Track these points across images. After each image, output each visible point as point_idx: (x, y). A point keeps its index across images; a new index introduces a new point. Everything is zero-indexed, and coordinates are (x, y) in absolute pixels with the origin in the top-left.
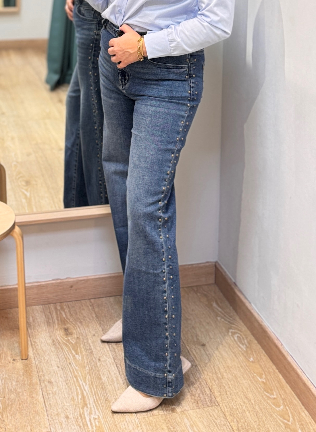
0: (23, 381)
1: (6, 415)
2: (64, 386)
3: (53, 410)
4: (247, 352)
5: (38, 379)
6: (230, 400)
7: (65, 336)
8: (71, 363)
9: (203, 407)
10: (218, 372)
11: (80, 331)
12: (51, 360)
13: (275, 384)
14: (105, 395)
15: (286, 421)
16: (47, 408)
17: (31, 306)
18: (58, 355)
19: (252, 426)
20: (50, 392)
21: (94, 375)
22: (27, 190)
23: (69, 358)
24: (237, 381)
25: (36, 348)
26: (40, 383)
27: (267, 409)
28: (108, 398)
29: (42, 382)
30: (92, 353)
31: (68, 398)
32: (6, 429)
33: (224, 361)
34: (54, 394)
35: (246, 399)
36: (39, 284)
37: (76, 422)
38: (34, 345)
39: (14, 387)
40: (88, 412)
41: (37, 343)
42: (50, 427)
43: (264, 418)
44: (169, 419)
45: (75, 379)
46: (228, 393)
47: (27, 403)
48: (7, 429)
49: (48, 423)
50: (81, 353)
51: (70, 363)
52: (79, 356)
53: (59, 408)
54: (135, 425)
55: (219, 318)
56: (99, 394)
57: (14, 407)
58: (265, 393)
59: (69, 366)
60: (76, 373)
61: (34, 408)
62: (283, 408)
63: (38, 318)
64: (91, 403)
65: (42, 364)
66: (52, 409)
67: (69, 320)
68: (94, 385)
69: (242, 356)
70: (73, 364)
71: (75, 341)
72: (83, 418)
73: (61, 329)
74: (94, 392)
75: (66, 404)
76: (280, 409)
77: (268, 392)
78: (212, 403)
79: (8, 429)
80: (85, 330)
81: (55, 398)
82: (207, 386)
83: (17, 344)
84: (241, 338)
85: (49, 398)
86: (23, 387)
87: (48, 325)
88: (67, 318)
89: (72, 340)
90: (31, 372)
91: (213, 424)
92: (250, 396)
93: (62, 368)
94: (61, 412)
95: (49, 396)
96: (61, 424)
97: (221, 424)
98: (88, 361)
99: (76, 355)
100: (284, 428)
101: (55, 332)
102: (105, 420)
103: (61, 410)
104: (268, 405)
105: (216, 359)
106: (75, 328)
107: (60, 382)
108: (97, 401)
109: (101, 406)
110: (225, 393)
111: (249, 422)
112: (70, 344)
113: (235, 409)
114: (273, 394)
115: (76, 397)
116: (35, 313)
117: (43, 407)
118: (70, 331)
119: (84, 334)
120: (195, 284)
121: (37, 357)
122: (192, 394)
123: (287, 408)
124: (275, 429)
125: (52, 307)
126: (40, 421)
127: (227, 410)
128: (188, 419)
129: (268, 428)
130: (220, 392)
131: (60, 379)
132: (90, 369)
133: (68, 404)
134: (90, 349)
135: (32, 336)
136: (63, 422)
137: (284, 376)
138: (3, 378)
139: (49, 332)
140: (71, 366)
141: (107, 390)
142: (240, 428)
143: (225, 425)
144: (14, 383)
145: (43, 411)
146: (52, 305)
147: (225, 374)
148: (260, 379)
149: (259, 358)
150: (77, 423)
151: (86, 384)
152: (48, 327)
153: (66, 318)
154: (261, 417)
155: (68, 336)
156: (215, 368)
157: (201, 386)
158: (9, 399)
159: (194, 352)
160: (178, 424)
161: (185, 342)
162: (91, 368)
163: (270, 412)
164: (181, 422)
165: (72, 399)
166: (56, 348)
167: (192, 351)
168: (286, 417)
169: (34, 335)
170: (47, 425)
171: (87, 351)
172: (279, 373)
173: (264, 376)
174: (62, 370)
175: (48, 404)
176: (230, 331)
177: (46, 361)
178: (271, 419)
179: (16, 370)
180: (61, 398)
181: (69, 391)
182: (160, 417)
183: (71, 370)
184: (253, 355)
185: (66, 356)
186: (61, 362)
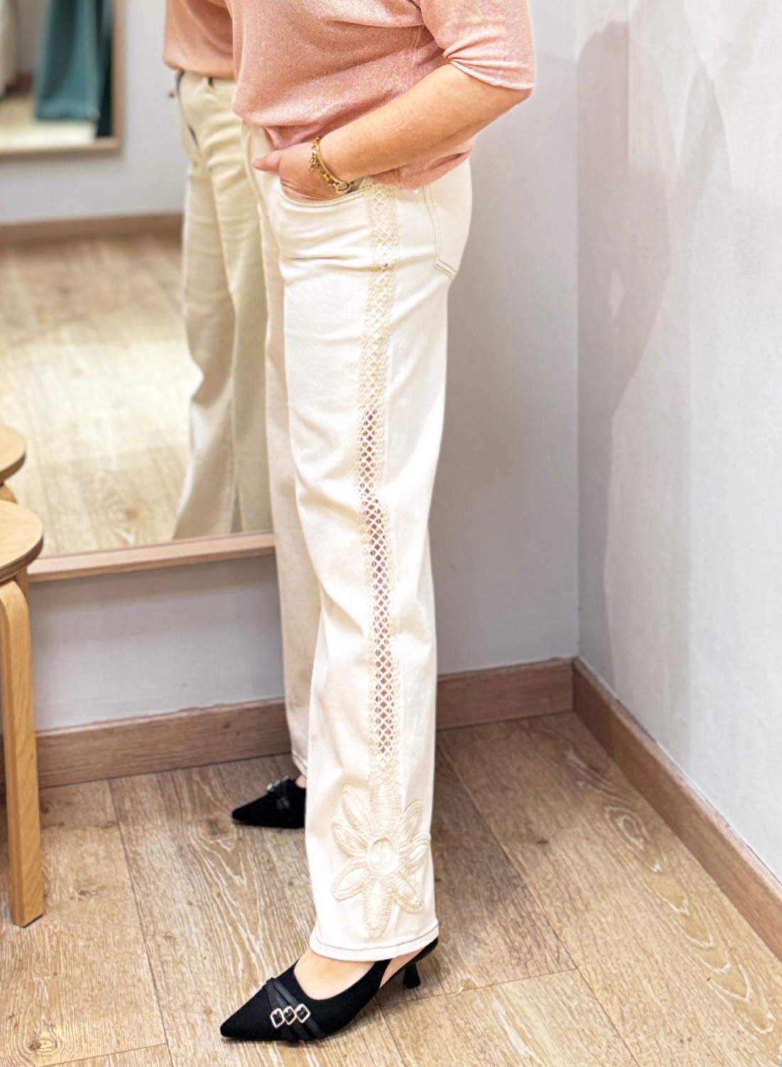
0: (102, 938)
1: (59, 1013)
2: (203, 945)
3: (175, 997)
4: (645, 852)
5: (140, 932)
6: (603, 956)
7: (209, 837)
8: (222, 894)
9: (538, 973)
10: (576, 897)
12: (172, 890)
13: (713, 918)
15: (737, 997)
16: (160, 994)
17: (129, 775)
18: (189, 878)
19: (655, 1010)
20: (170, 958)
21: (276, 918)
23: (217, 884)
24: (621, 916)
25: (137, 865)
26: (145, 941)
27: (691, 972)
29: (149, 937)
30: (273, 869)
31: (211, 970)
33: (592, 873)
34: (179, 962)
35: (642, 952)
36: (147, 721)
38: (134, 859)
39: (80, 952)
41: (139, 854)
42: (165, 1034)
43: (685, 991)
45: (230, 929)
46: (600, 942)
47: (110, 984)
48: (59, 1044)
49: (161, 1026)
50: (246, 870)
51: (219, 895)
52: (242, 877)
53: (188, 993)
55: (581, 784)
58: (688, 937)
59: (218, 900)
60: (232, 914)
61: (128, 994)
62: (731, 969)
63: (144, 801)
65: (151, 898)
66: (171, 994)
67: (221, 802)
68: (277, 940)
69: (635, 862)
70: (225, 895)
71: (233, 846)
73: (200, 821)
74: (276, 953)
75: (205, 982)
76: (723, 970)
77: (694, 936)
78: (559, 964)
81: (181, 971)
82: (550, 928)
83: (93, 858)
84: (634, 823)
85: (164, 972)
86: (102, 951)
87: (168, 815)
88: (216, 799)
89: (225, 844)
90: (123, 916)
91: (562, 1009)
92: (652, 945)
93: (198, 906)
94: (194, 1000)
95: (166, 968)
96: (193, 1028)
97: (582, 1010)
98: (264, 887)
99: (234, 877)
100: (732, 1010)
101: (185, 829)
103: (193, 996)
104: (694, 963)
105: (571, 871)
107: (194, 937)
110: (593, 942)
111: (650, 1001)
112: (219, 853)
113: (615, 975)
114: (706, 939)
115: (230, 967)
116: (138, 791)
117: (151, 992)
118: (221, 826)
120: (526, 714)
121: (138, 884)
122: (513, 947)
123: (740, 967)
124: (711, 1014)
126: (141, 1022)
127: (597, 979)
128: (502, 1002)
129: (694, 1013)
130: (580, 941)
131: (194, 929)
132: (268, 903)
133: (211, 983)
134: (269, 861)
135: (130, 839)
136: (200, 1023)
137: (735, 899)
138: (55, 933)
139: (170, 830)
140: (221, 900)
142: (626, 1016)
143: (590, 1011)
144: (81, 943)
145: (148, 1000)
146: (179, 771)
147: (592, 901)
148: (676, 910)
149: (674, 864)
151: (257, 937)
152: (168, 820)
153: (212, 799)
154: (677, 990)
155: (216, 837)
156: (570, 889)
157: (535, 930)
158: (66, 977)
159: (520, 858)
160: (477, 1015)
161: (499, 837)
162: (271, 902)
163: (700, 978)
164: (485, 1010)
165: (221, 971)
166: (186, 864)
167: (515, 857)
168: (738, 987)
169: (133, 837)
170: (159, 1030)
171: (262, 867)
172: (722, 895)
173: (686, 902)
174: (201, 909)
175: (162, 985)
176: (608, 809)
177: (160, 891)
178: (701, 993)
179: (87, 915)
180: (195, 970)
181: (214, 955)
182: (434, 1000)
183: (222, 908)
184: (661, 858)
185: (209, 878)
186: (197, 892)
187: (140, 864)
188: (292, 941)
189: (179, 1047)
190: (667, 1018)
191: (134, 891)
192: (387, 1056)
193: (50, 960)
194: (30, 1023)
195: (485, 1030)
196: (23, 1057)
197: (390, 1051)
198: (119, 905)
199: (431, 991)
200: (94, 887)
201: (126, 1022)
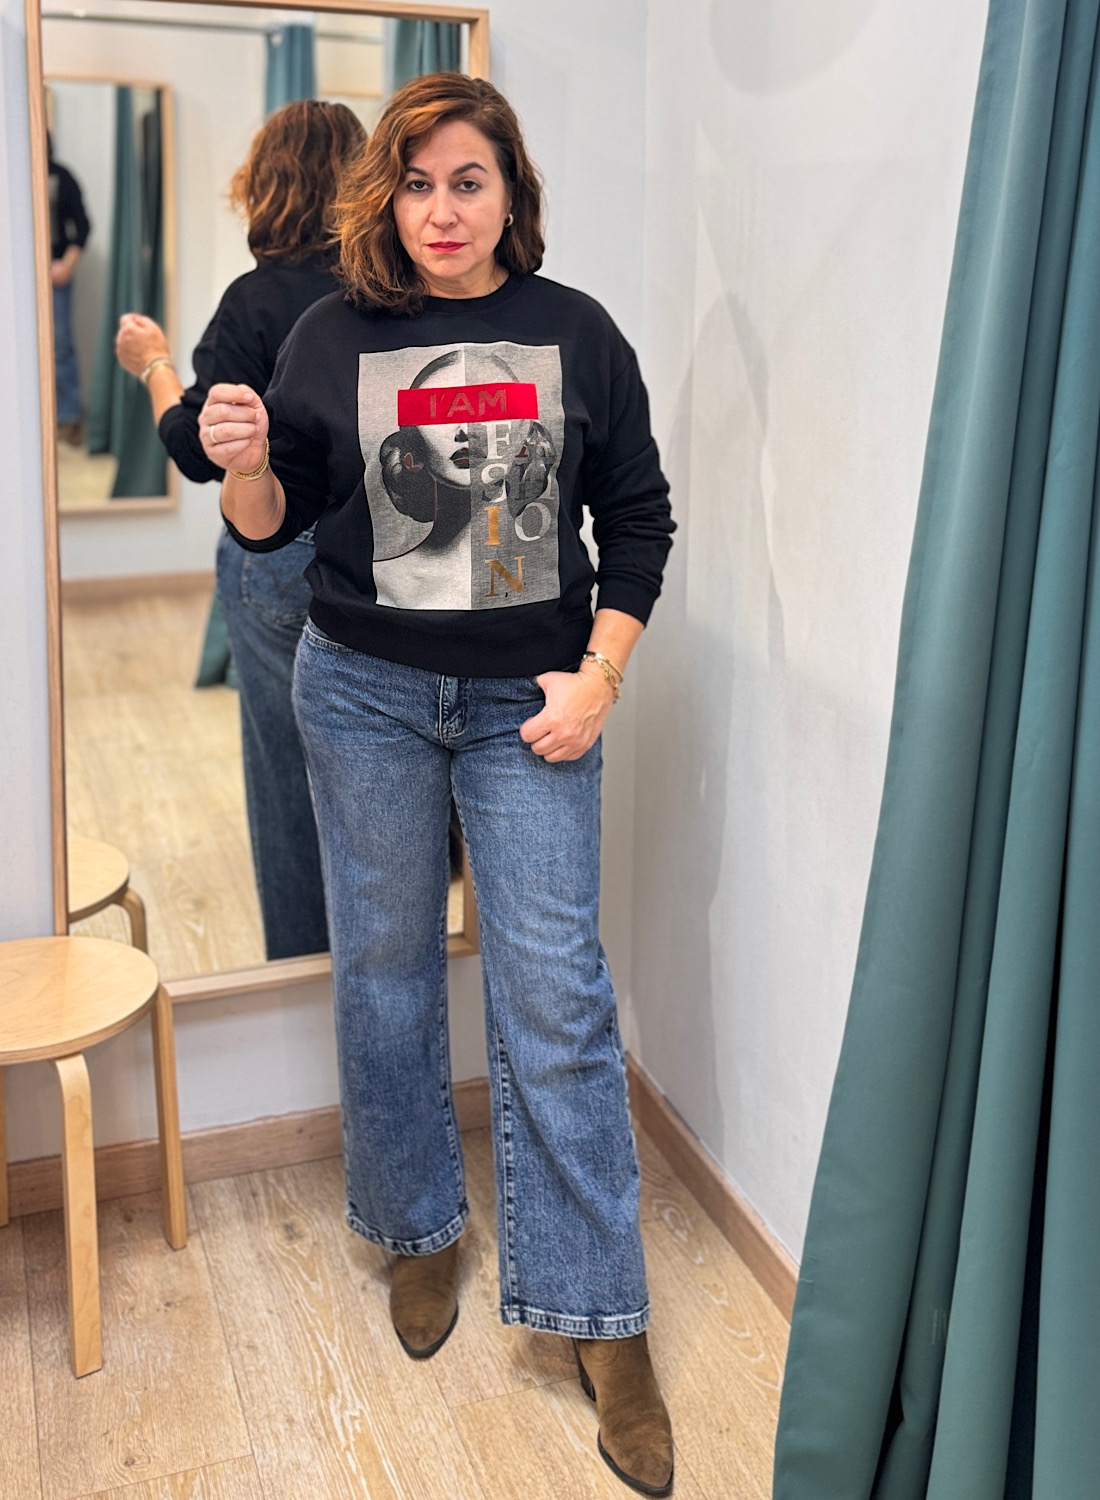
0: (188, 1350)
2: (283, 1353)
3: (258, 1407)
4: (689, 1244)
5: (224, 1343)
7: (286, 1242)
8: (300, 1301)
11: (321, 1227)
12: (253, 1298)
13: (749, 1308)
14: (377, 1364)
15: (769, 1385)
16: (245, 1405)
17: (208, 1180)
18: (269, 1286)
19: (697, 1402)
20: (252, 1368)
21: (351, 1324)
22: (197, 922)
23: (295, 1291)
25: (218, 1273)
26: (229, 1352)
27: (729, 1363)
28: (382, 1371)
29: (232, 1348)
30: (347, 1274)
31: (292, 1379)
34: (261, 1372)
35: (686, 1346)
37: (311, 1430)
38: (216, 1267)
39: (168, 1364)
40: (338, 1406)
41: (220, 1262)
43: (724, 1383)
44: (517, 1403)
45: (308, 1336)
47: (198, 1396)
48: (152, 1459)
49: (247, 1437)
50: (322, 1276)
51: (297, 1302)
52: (318, 1283)
53: (272, 1403)
54: (442, 1423)
56: (363, 1362)
57: (169, 1408)
58: (727, 1328)
59: (296, 1307)
60: (310, 1321)
61: (214, 1406)
62: (765, 1358)
63: (223, 1205)
64: (344, 1384)
65: (232, 1308)
66: (255, 1404)
67: (296, 1205)
68: (352, 1346)
69: (680, 1255)
70: (304, 1302)
71: (308, 1250)
72: (326, 1417)
73: (277, 1226)
74: (352, 1359)
75: (287, 1391)
76: (758, 1360)
77: (732, 1327)
80: (331, 1225)
81: (264, 1381)
84: (679, 1215)
85: (248, 1383)
86: (188, 1363)
87: (246, 1221)
88: (291, 1202)
89: (301, 1249)
90: (208, 1328)
93: (278, 1314)
94: (276, 1409)
95: (249, 1378)
96: (277, 1437)
98: (339, 1292)
99: (311, 1283)
100: (766, 1399)
101: (262, 1235)
103: (276, 1406)
104: (732, 1353)
106: (310, 1222)
107: (275, 1345)
108: (359, 1379)
109: (366, 1387)
112: (296, 1258)
116: (217, 1195)
117: (236, 1403)
118: (296, 1230)
119: (330, 1235)
121: (220, 1293)
123: (774, 1356)
124: (747, 1404)
125: (256, 1178)
126: (228, 1434)
129: (732, 1403)
131: (274, 1337)
132: (344, 1310)
133: (293, 1393)
134: (343, 1266)
135: (211, 1247)
136: (282, 1431)
138: (143, 1347)
139: (249, 1236)
140: (300, 1307)
141: (381, 1353)
144: (169, 1356)
146: (255, 1174)
148: (716, 1302)
149: (715, 1256)
150: (312, 1432)
151: (334, 1344)
152: (246, 1226)
153: (288, 1202)
154: (717, 1382)
155: (292, 1242)
158: (156, 1392)
160: (536, 1413)
162: (346, 1307)
163: (737, 1369)
165: (300, 1379)
166: (265, 1271)
168: (771, 1376)
169: (214, 1245)
170: (245, 1441)
171: (337, 1272)
172: (757, 1284)
173: (725, 1293)
174: (280, 1317)
175: (246, 1395)
176: (655, 1201)
177: (242, 1300)
178: (739, 1384)
179: (173, 1327)
180: (276, 1379)
181: (295, 1364)
182: (498, 1401)
183: (300, 1315)
184: (703, 1250)
185: (287, 1286)
186: (276, 1300)
187: (221, 1272)
188: (366, 1347)
189: (264, 1457)
190: (708, 1409)
191: (217, 1301)
192: (456, 1458)
193: (139, 1374)
194: (123, 1440)
195: (545, 1428)
196: (119, 1474)
197: (458, 1453)
198: (203, 1315)
199: (495, 1392)
200: (179, 1298)
201: (214, 1434)
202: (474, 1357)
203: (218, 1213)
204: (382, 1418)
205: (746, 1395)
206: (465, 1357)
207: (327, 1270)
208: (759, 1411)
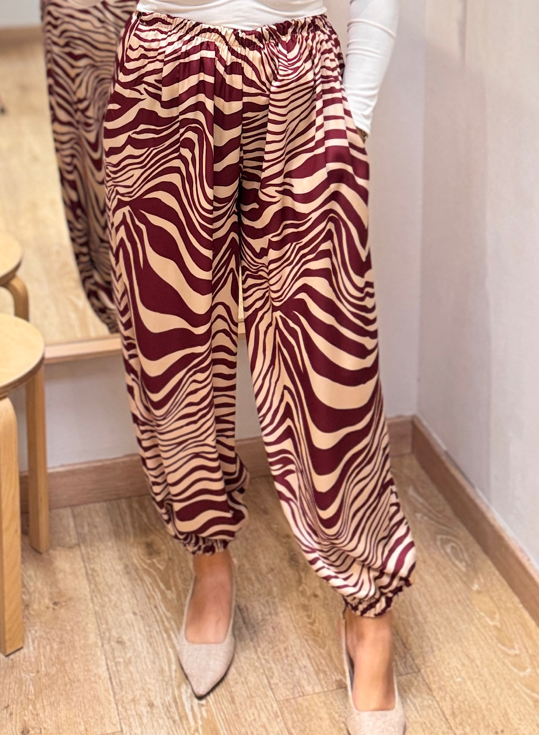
0: (71, 641)
1: (42, 704)
2: (145, 648)
3: (126, 693)
4: (467, 574)
5: (99, 637)
6: (438, 661)
7: (147, 557)
8: (158, 606)
10: (418, 612)
12: (121, 601)
13: (517, 630)
15: (536, 695)
16: (115, 690)
18: (134, 593)
19: (477, 706)
20: (121, 660)
23: (154, 597)
24: (450, 628)
25: (95, 580)
26: (103, 645)
27: (503, 675)
29: (106, 642)
31: (152, 670)
32: (40, 729)
33: (429, 592)
34: (128, 663)
35: (466, 658)
36: (100, 464)
37: (168, 714)
38: (92, 575)
39: (55, 653)
40: (189, 694)
41: (96, 571)
42: (120, 723)
43: (498, 691)
44: (331, 699)
45: (165, 635)
46: (435, 649)
47: (79, 681)
48: (43, 730)
49: (117, 716)
50: (175, 586)
51: (155, 606)
53: (137, 689)
54: (272, 714)
55: (419, 515)
57: (56, 689)
58: (499, 645)
59: (155, 610)
61: (91, 689)
62: (531, 672)
63: (98, 525)
65: (106, 609)
66: (124, 690)
67: (155, 527)
69: (460, 582)
70: (160, 606)
71: (165, 565)
72: (179, 704)
73: (140, 544)
75: (148, 680)
76: (526, 673)
77: (504, 645)
78: (406, 668)
79: (45, 729)
81: (130, 670)
82: (398, 637)
84: (458, 549)
85: (118, 671)
87: (116, 538)
88: (152, 525)
89: (159, 564)
90: (87, 624)
91: (409, 706)
92: (474, 652)
93: (141, 615)
94: (140, 694)
95: (119, 668)
96: (140, 718)
97: (424, 706)
99: (166, 591)
101: (129, 550)
102: (219, 706)
103: (140, 691)
104: (504, 667)
106: (166, 541)
107: (139, 642)
110: (430, 650)
111: (472, 699)
112: (155, 571)
113: (448, 677)
114: (513, 648)
115: (166, 668)
116: (93, 516)
117: (108, 688)
118: (155, 547)
121: (96, 596)
125: (124, 504)
126: (102, 713)
127: (434, 680)
129: (505, 709)
130: (421, 649)
131: (139, 635)
133: (153, 682)
135: (89, 558)
136: (145, 714)
138: (36, 637)
139: (119, 551)
140: (158, 612)
142: (457, 712)
143: (429, 707)
144: (55, 646)
145: (107, 695)
146: (123, 501)
147: (429, 615)
148: (490, 622)
149: (489, 585)
152: (116, 542)
153: (148, 525)
154: (493, 690)
155: (152, 557)
156: (413, 605)
158: (46, 675)
163: (509, 680)
165: (159, 671)
166: (130, 580)
168: (536, 687)
169: (91, 557)
170: (116, 720)
171: (187, 583)
172: (523, 610)
173: (497, 616)
174: (142, 618)
175: (116, 682)
176: (439, 537)
177: (113, 603)
178: (510, 693)
179: (59, 622)
180: (140, 670)
181: (154, 658)
182: (315, 696)
183: (158, 618)
184: (479, 579)
185: (148, 593)
186: (140, 604)
187: (97, 579)
189: (130, 733)
190: (486, 713)
191: (93, 602)
193: (33, 661)
194: (20, 713)
198: (83, 613)
199: (314, 690)
200: (64, 599)
201: (91, 713)
202: (296, 659)
203: (95, 531)
204: (223, 707)
205: (516, 703)
206: (289, 659)
207: (179, 581)
208: (527, 717)
